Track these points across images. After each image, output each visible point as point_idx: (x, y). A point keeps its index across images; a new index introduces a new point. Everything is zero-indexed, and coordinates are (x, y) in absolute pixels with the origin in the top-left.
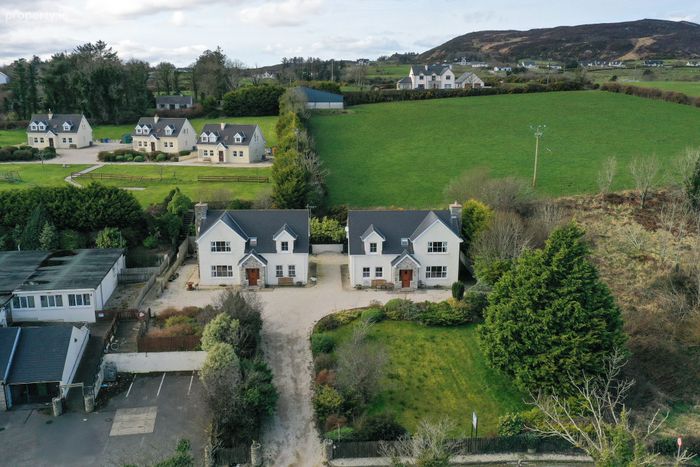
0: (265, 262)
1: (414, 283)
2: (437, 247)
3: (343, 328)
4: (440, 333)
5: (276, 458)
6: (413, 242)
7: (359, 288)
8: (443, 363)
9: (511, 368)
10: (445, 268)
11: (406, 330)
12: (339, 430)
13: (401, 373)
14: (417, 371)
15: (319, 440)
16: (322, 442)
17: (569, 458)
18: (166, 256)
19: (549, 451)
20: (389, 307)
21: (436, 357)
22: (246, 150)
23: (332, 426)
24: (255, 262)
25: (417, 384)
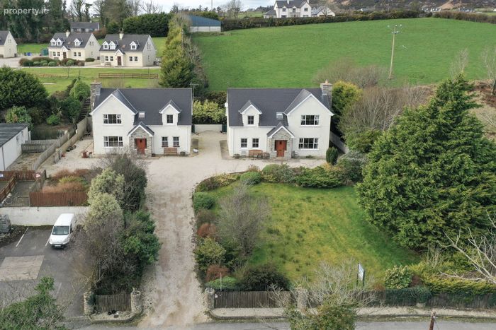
0: (153, 133)
1: (288, 154)
2: (310, 120)
3: (223, 189)
4: (315, 195)
5: (156, 305)
6: (288, 115)
7: (237, 157)
8: (320, 221)
9: (393, 222)
10: (316, 140)
11: (284, 191)
12: (221, 280)
13: (280, 228)
14: (296, 227)
15: (200, 290)
16: (203, 291)
17: (462, 313)
18: (66, 132)
19: (439, 306)
20: (265, 171)
21: (313, 215)
22: (140, 55)
23: (214, 276)
24: (143, 133)
25: (297, 239)
